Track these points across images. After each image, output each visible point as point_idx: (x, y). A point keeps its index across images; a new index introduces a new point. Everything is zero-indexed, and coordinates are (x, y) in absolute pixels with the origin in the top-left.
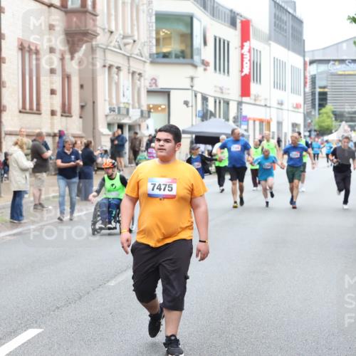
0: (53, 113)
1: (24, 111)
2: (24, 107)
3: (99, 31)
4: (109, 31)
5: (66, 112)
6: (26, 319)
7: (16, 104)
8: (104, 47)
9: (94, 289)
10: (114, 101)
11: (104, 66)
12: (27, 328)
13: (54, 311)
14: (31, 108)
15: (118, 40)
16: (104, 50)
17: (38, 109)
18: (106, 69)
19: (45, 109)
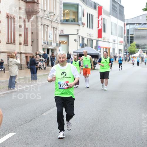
0: (20, 44)
1: (8, 43)
2: (8, 41)
3: (40, 10)
4: (44, 10)
5: (26, 43)
6: (8, 129)
7: (5, 40)
8: (42, 17)
9: (37, 117)
10: (46, 39)
11: (42, 25)
12: (9, 133)
13: (20, 126)
14: (11, 42)
15: (48, 14)
16: (42, 18)
17: (14, 42)
18: (43, 26)
19: (17, 42)
